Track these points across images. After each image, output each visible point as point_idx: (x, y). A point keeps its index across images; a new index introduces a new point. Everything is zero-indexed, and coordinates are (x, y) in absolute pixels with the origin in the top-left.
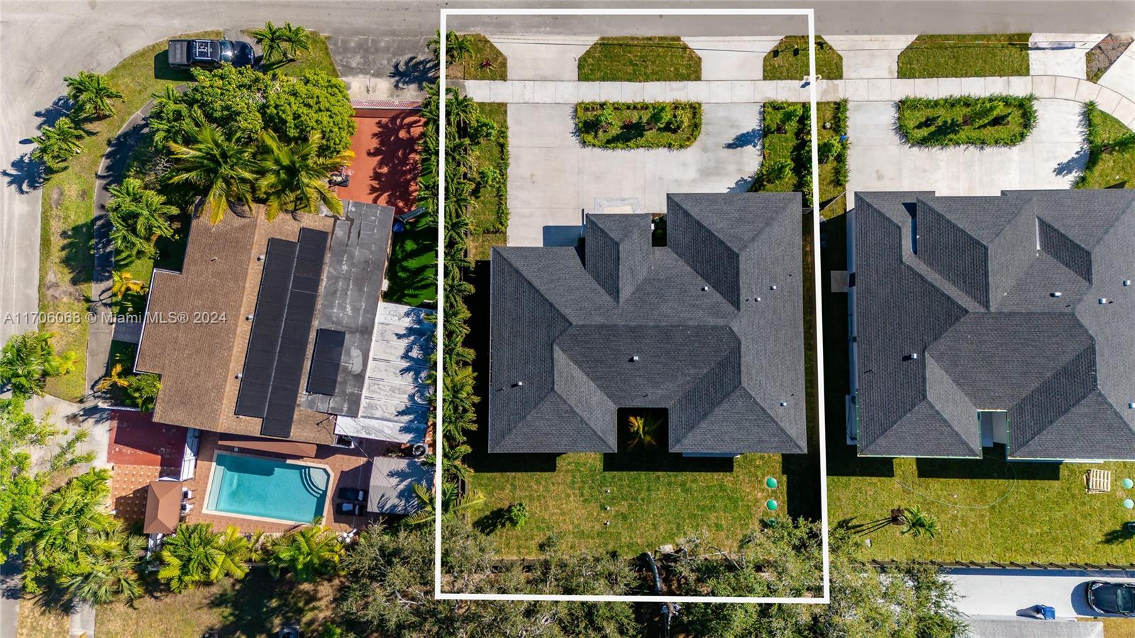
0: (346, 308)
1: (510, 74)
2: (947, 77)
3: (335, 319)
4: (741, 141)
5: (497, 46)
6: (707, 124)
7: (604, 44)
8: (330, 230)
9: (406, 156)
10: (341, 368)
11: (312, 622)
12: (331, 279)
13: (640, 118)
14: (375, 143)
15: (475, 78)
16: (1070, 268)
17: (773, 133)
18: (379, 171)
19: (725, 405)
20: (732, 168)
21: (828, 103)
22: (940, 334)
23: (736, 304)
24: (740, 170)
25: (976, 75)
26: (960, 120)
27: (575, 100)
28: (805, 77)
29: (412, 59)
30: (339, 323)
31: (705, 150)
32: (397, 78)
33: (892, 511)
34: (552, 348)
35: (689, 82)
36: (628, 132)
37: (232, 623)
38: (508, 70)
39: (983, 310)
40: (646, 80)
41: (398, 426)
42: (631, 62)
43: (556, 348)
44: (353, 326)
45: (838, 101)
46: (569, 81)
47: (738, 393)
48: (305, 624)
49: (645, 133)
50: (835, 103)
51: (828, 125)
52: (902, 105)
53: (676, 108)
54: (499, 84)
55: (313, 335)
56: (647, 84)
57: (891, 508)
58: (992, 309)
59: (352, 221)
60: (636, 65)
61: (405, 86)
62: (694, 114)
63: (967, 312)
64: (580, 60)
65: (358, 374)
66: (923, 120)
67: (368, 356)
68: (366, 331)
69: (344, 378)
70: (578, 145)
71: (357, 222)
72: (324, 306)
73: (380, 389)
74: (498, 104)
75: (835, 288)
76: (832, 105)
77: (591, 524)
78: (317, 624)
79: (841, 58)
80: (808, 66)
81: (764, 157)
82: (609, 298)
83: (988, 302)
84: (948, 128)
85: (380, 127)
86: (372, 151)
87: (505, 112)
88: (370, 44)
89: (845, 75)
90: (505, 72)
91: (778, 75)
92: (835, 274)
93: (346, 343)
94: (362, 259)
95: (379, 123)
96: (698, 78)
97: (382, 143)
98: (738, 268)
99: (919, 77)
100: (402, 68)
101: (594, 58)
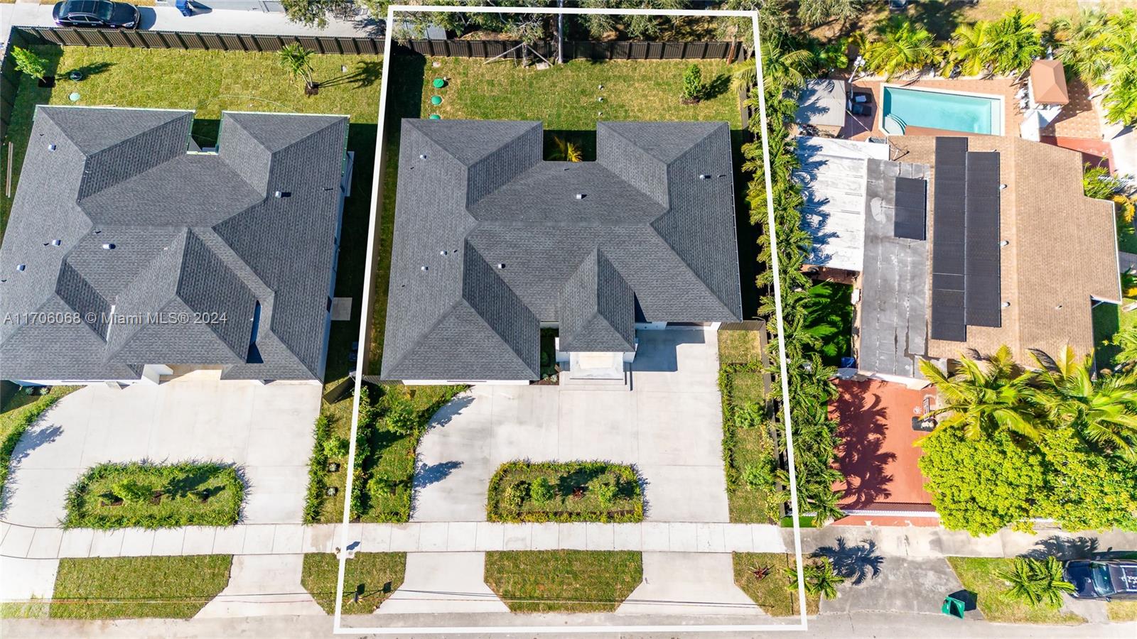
0: (899, 262)
1: (728, 562)
2: (169, 557)
3: (908, 250)
4: (440, 471)
5: (749, 600)
6: (481, 494)
7: (610, 601)
8: (932, 342)
9: (849, 454)
10: (894, 203)
11: (878, 11)
12: (920, 291)
13: (563, 501)
14: (889, 469)
15: (773, 555)
16: (84, 280)
17: (401, 482)
18: (879, 436)
19: (485, 153)
20: (455, 439)
21: (328, 522)
22: (247, 212)
23: (468, 246)
24: (444, 436)
25: (130, 560)
26: (164, 498)
27: (644, 526)
28: (352, 557)
29: (858, 582)
30: (903, 247)
31: (486, 461)
32: (873, 555)
33: (317, 94)
34: (671, 206)
35: (500, 549)
36: (578, 483)
37: (954, 11)
38: (732, 566)
39: (196, 230)
40: (554, 552)
41: (824, 152)
42: (576, 576)
43: (666, 206)
44: (887, 245)
45: (315, 525)
46: (653, 552)
47: (472, 162)
48: (885, 10)
49: (558, 482)
50: (318, 521)
51: (332, 491)
52: (235, 518)
53: (519, 514)
54: (743, 548)
55: (930, 233)
56: (555, 548)
57: (318, 96)
58: (185, 230)
59: (907, 354)
60: (568, 573)
61: (861, 544)
62: (496, 506)
63: (214, 228)
64: (641, 580)
65: (874, 197)
66: (211, 499)
67: (866, 214)
68: (872, 239)
69: (888, 193)
70: (639, 468)
71: (901, 353)
72: (923, 264)
73: (848, 185)
74: (741, 522)
75: (348, 302)
76: (323, 519)
77: (617, 87)
78: (874, 10)
79: (303, 583)
80: (347, 571)
81: (414, 451)
82: (609, 256)
83: (188, 238)
84: (182, 488)
85: (886, 490)
86: (890, 460)
87: (731, 511)
88: (915, 602)
89: (301, 559)
90: (736, 564)
91: (388, 559)
92: (346, 316)
93: (892, 227)
94: (888, 312)
95: (887, 495)
96: (489, 554)
97: (880, 470)
98: (465, 284)
99: (205, 556)
100: (869, 569)
101: (623, 582)
